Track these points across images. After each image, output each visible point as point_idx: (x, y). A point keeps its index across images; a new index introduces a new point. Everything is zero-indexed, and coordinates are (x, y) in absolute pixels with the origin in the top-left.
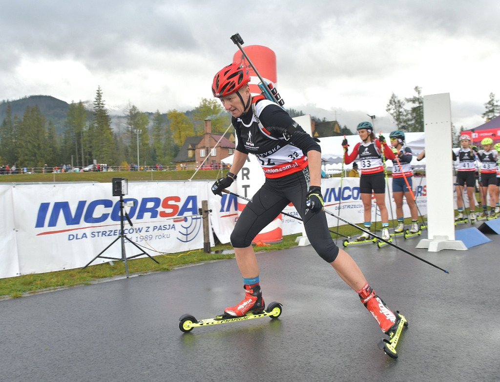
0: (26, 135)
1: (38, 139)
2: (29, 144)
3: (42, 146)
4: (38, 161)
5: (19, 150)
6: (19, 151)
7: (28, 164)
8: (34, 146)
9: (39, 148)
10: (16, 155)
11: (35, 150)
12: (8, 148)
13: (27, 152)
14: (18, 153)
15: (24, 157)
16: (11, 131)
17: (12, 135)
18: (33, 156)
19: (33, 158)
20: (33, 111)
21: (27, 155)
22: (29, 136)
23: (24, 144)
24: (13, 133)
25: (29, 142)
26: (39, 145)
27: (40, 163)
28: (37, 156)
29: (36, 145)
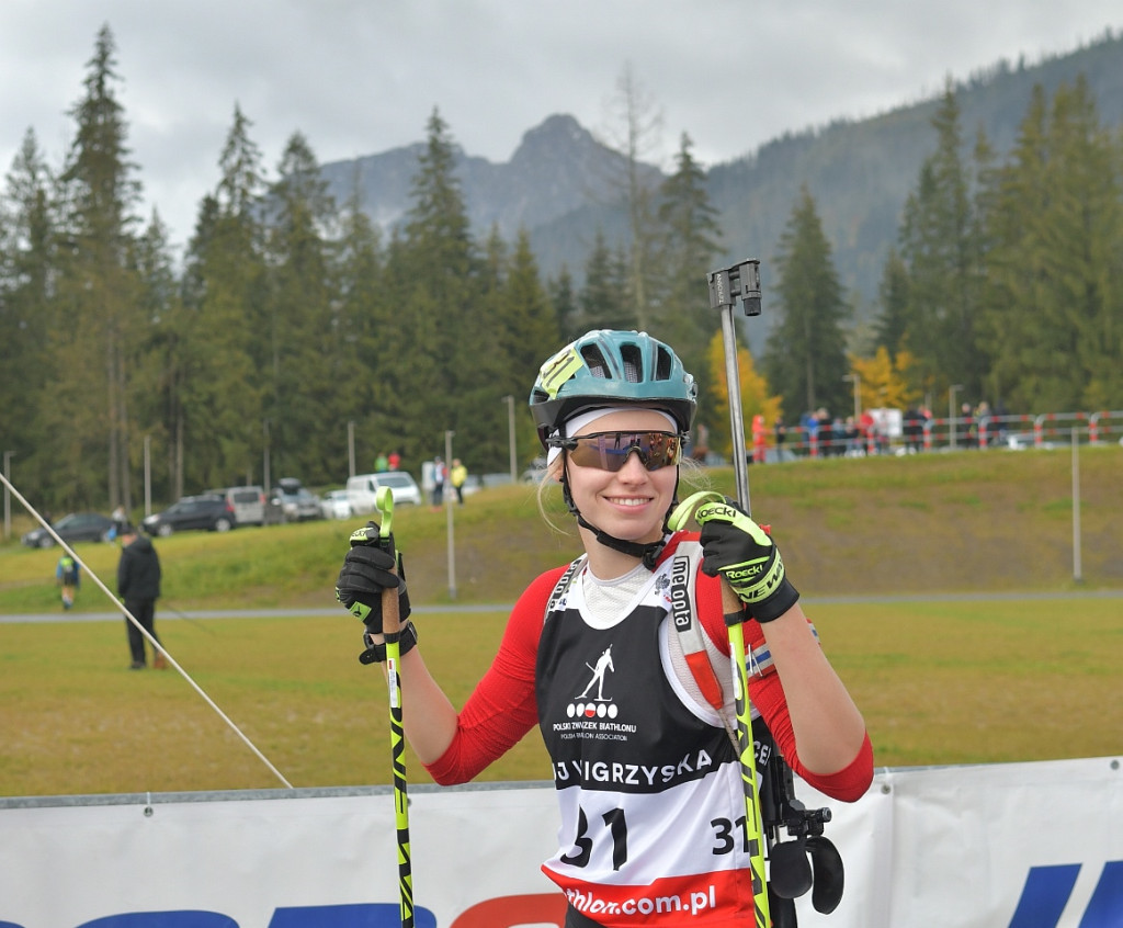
0: (1029, 239)
1: (1087, 258)
2: (1041, 289)
3: (1104, 291)
4: (1087, 376)
5: (996, 320)
6: (996, 324)
7: (1037, 390)
8: (1068, 298)
9: (1092, 306)
10: (980, 343)
11: (1074, 316)
12: (942, 314)
13: (1032, 329)
14: (990, 335)
15: (1017, 352)
16: (961, 224)
17: (963, 245)
18: (1062, 348)
19: (1061, 358)
20: (1061, 111)
21: (1031, 343)
22: (1041, 242)
23: (1013, 284)
24: (967, 232)
25: (1043, 275)
26: (1091, 289)
27: (1095, 386)
28: (1082, 348)
29: (1079, 289)
